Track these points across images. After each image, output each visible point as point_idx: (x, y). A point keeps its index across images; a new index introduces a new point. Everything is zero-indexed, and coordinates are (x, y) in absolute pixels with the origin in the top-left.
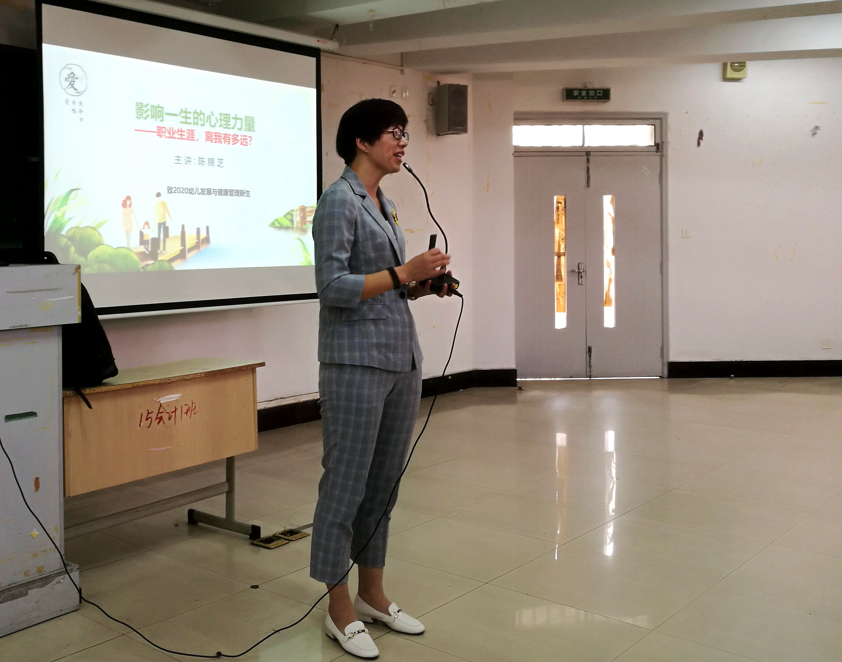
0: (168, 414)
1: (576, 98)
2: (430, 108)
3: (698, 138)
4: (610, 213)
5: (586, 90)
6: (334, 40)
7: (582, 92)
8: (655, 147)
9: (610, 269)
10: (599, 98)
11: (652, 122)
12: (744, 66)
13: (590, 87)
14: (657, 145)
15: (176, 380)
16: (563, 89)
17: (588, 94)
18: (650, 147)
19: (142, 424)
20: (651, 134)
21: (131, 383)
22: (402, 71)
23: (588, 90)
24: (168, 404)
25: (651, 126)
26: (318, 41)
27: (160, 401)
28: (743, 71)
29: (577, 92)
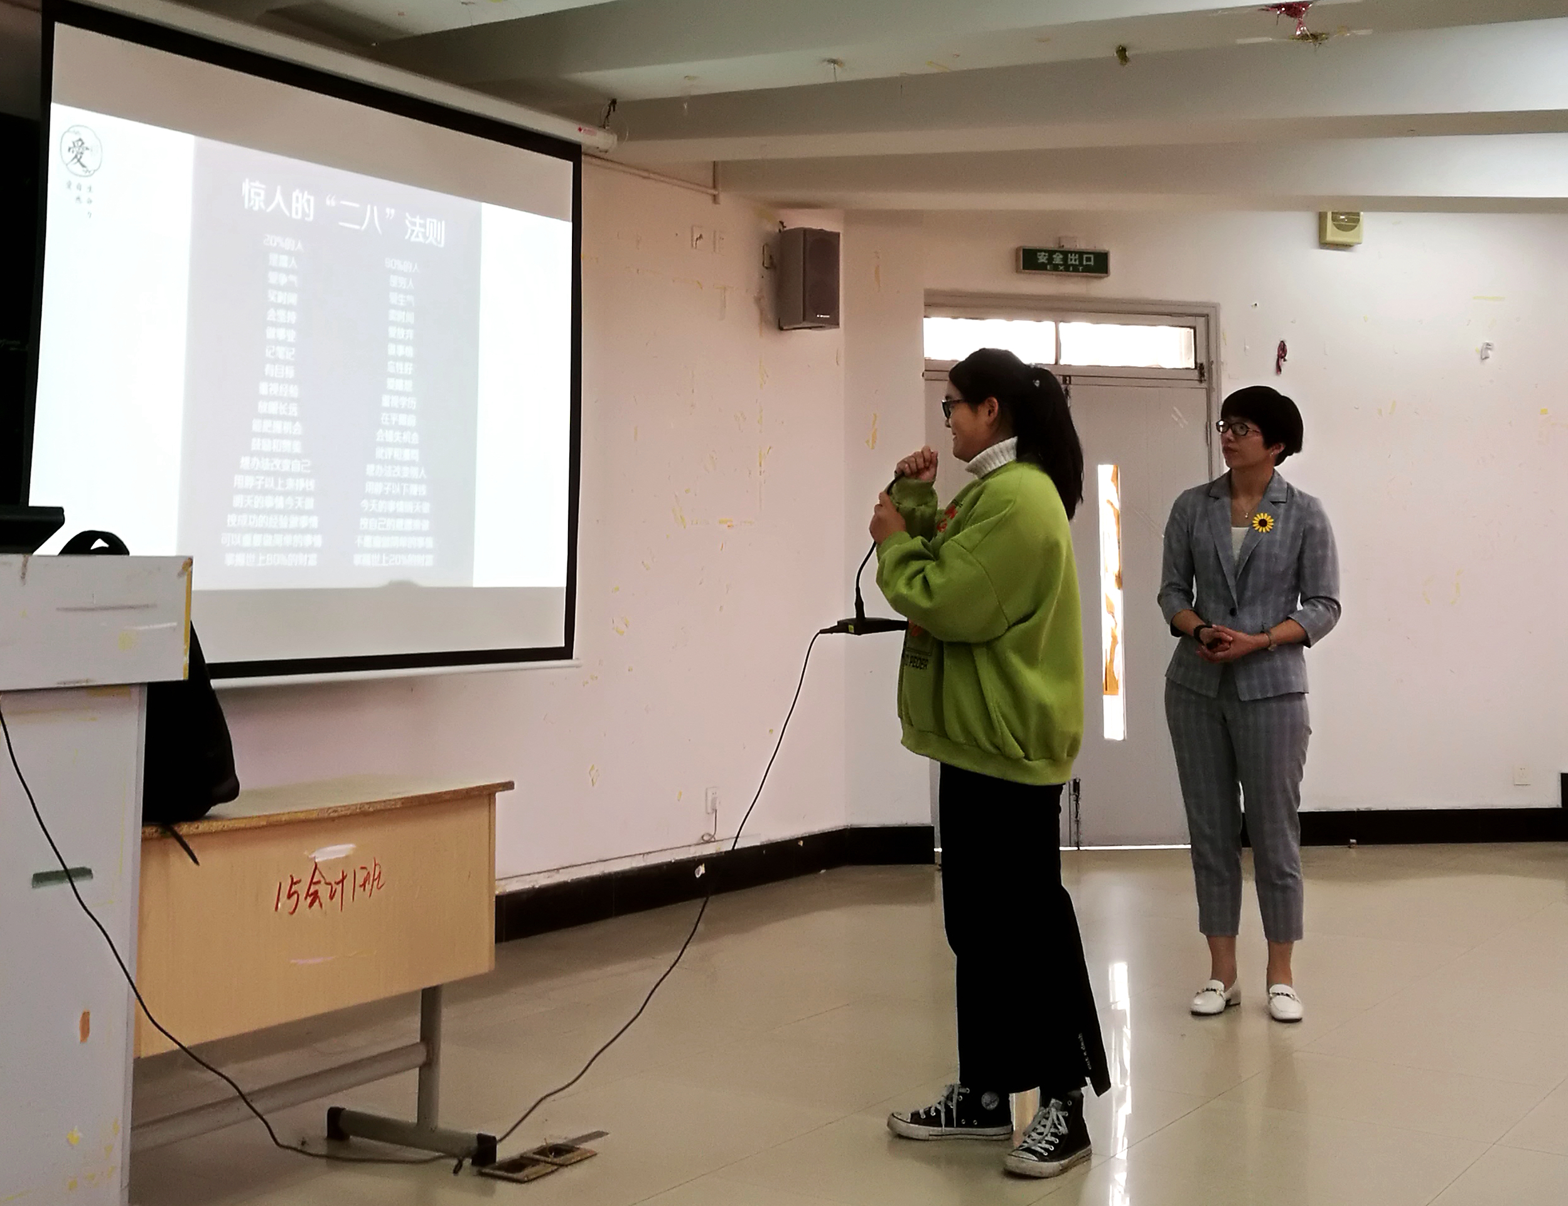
0: (330, 887)
1: (1042, 267)
2: (766, 272)
3: (1277, 357)
4: (1111, 501)
5: (1061, 252)
6: (608, 130)
7: (1054, 256)
8: (1196, 372)
9: (1114, 617)
10: (1087, 269)
11: (1190, 321)
12: (1358, 221)
13: (1068, 246)
14: (1199, 367)
15: (349, 812)
16: (1017, 250)
17: (1065, 259)
18: (1187, 371)
19: (279, 905)
20: (1189, 347)
21: (265, 816)
22: (715, 199)
23: (1065, 254)
24: (332, 864)
25: (1188, 329)
26: (580, 130)
27: (315, 857)
28: (1357, 228)
29: (1045, 256)
